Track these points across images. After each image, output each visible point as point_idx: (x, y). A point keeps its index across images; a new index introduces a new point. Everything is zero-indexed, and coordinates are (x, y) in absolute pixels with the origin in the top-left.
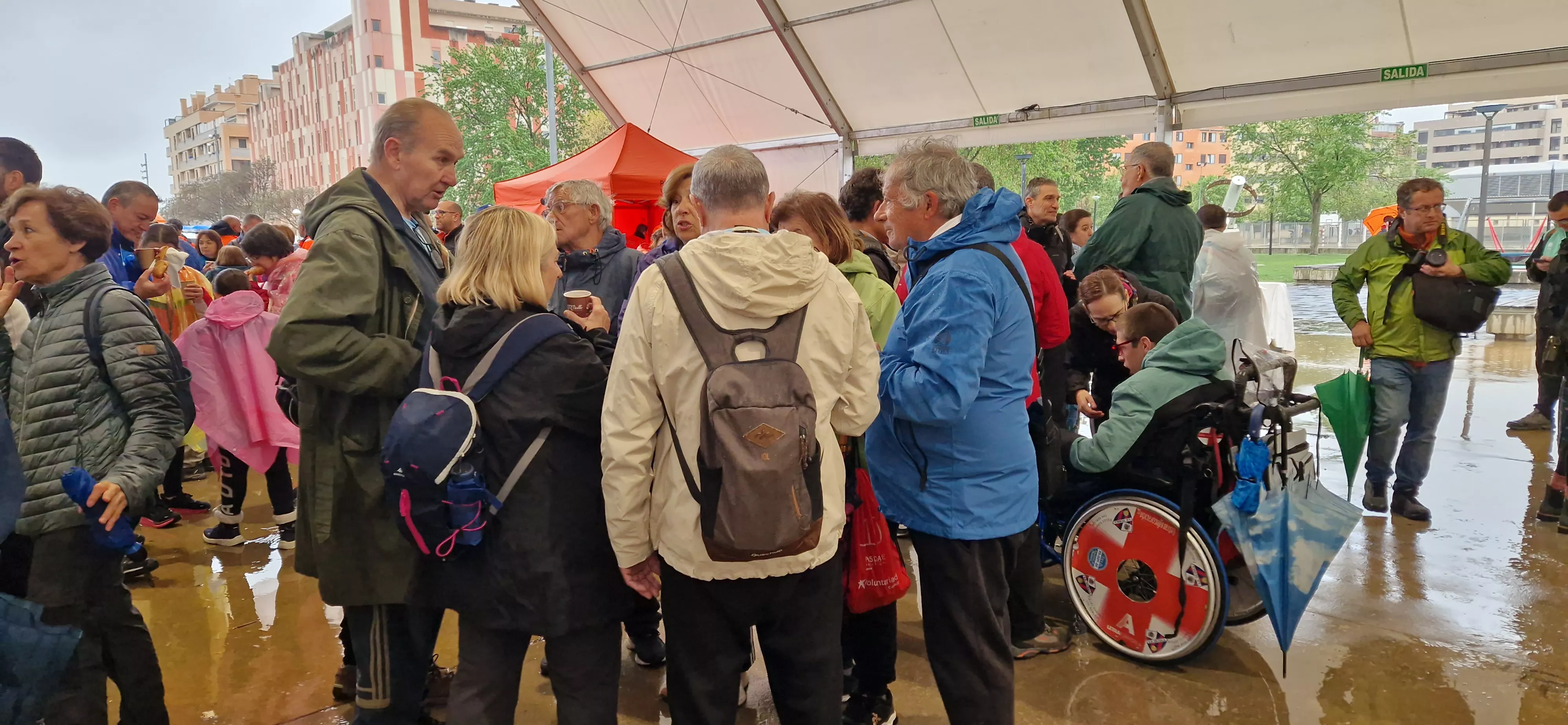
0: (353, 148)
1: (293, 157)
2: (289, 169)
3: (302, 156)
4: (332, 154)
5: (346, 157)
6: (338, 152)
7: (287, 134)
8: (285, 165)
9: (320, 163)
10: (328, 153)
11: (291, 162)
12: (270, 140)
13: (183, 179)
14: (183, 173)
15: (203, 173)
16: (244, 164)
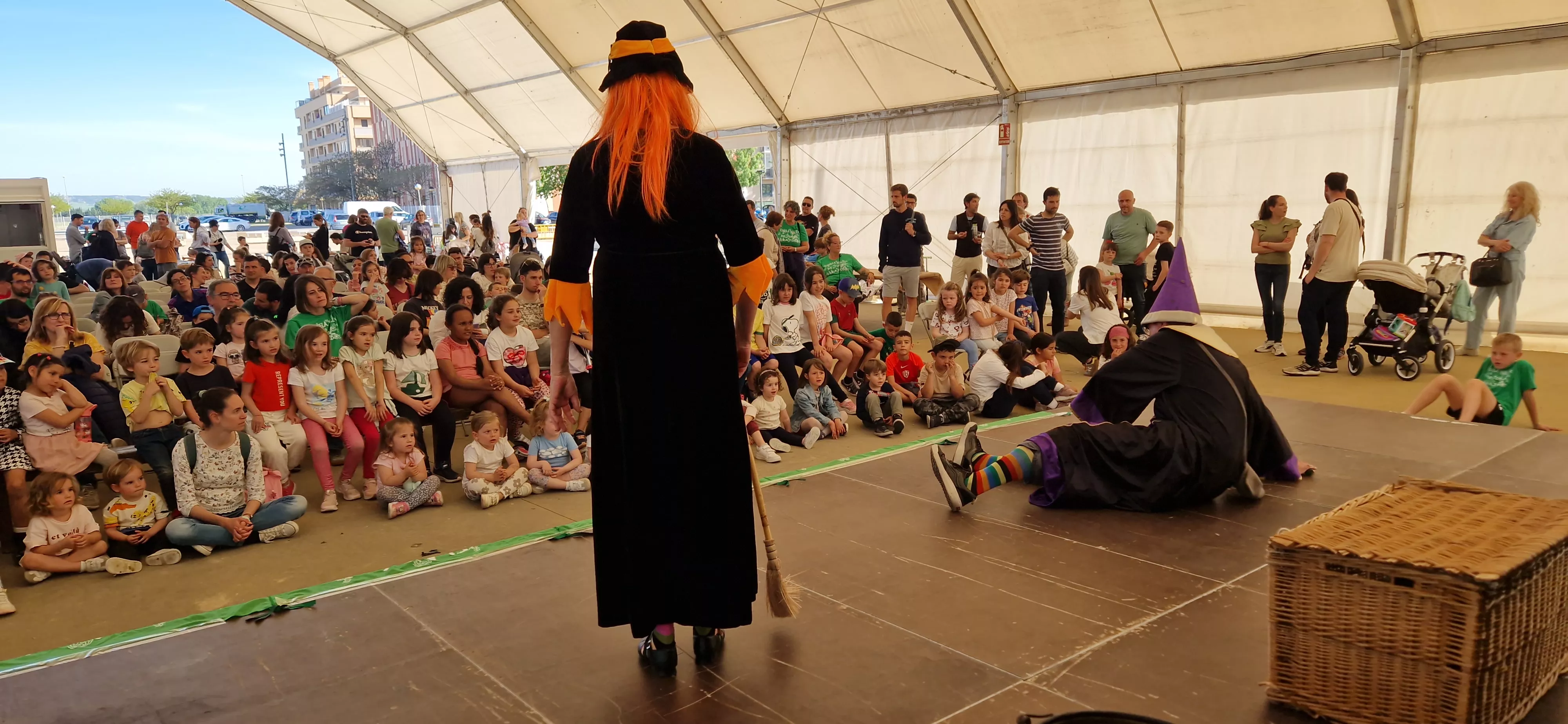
13: (313, 155)
14: (312, 150)
15: (331, 151)
16: (368, 142)
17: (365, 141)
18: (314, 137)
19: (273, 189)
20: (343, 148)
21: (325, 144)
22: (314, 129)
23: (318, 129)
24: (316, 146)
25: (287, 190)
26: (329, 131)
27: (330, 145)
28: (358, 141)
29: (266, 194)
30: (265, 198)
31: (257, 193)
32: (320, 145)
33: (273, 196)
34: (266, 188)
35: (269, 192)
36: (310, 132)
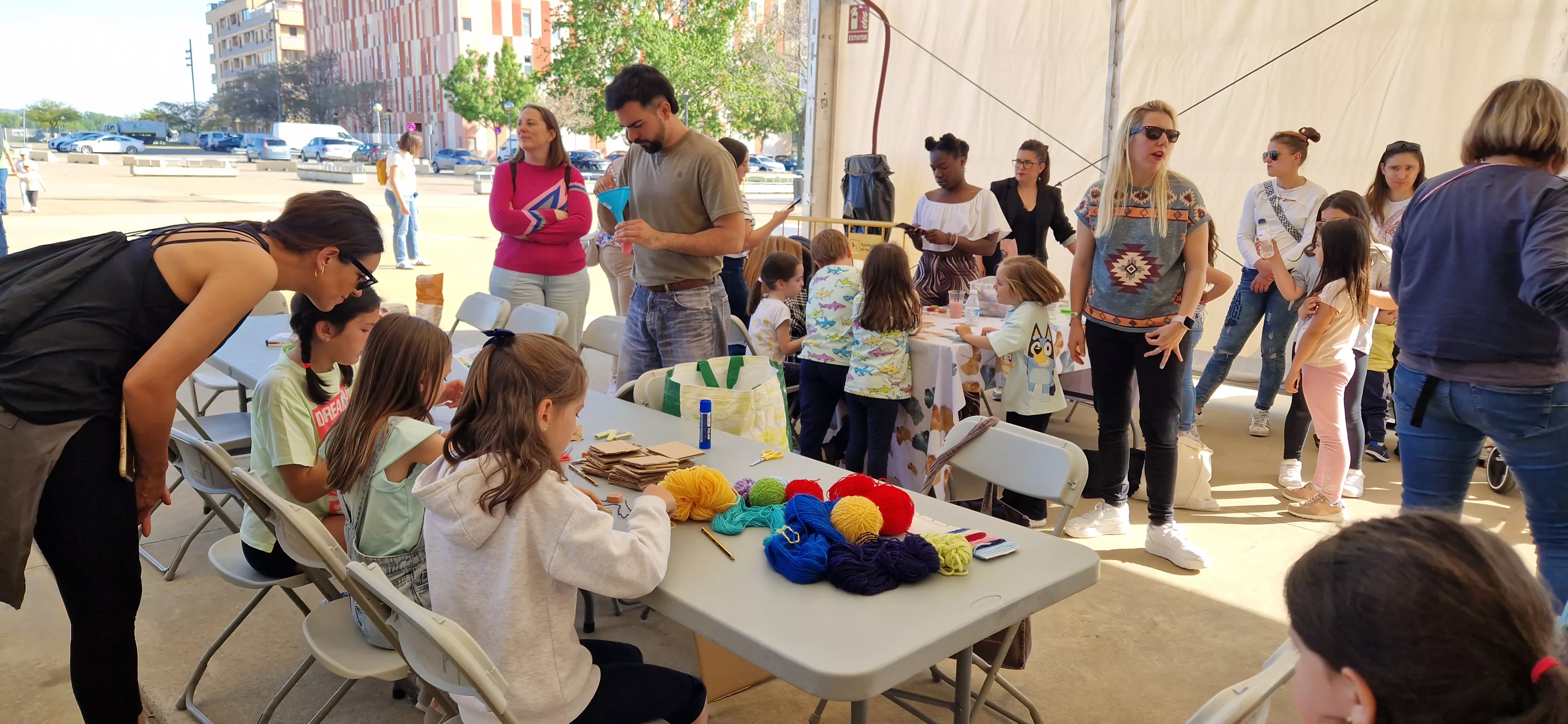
0: (428, 39)
1: (354, 46)
2: (350, 61)
3: (366, 45)
4: (402, 46)
5: (419, 50)
6: (409, 43)
7: (349, 23)
8: (344, 57)
9: (387, 55)
10: (397, 45)
11: (352, 53)
12: (327, 29)
13: (226, 68)
14: (226, 62)
15: (249, 63)
16: (298, 54)
17: (294, 53)
18: (228, 47)
19: (177, 106)
21: (242, 56)
22: (229, 37)
23: (235, 38)
24: (231, 58)
25: (194, 109)
27: (249, 57)
28: (286, 52)
29: (167, 111)
30: (164, 115)
31: (156, 109)
32: (236, 56)
33: (176, 114)
34: (167, 104)
35: (171, 109)
36: (224, 41)
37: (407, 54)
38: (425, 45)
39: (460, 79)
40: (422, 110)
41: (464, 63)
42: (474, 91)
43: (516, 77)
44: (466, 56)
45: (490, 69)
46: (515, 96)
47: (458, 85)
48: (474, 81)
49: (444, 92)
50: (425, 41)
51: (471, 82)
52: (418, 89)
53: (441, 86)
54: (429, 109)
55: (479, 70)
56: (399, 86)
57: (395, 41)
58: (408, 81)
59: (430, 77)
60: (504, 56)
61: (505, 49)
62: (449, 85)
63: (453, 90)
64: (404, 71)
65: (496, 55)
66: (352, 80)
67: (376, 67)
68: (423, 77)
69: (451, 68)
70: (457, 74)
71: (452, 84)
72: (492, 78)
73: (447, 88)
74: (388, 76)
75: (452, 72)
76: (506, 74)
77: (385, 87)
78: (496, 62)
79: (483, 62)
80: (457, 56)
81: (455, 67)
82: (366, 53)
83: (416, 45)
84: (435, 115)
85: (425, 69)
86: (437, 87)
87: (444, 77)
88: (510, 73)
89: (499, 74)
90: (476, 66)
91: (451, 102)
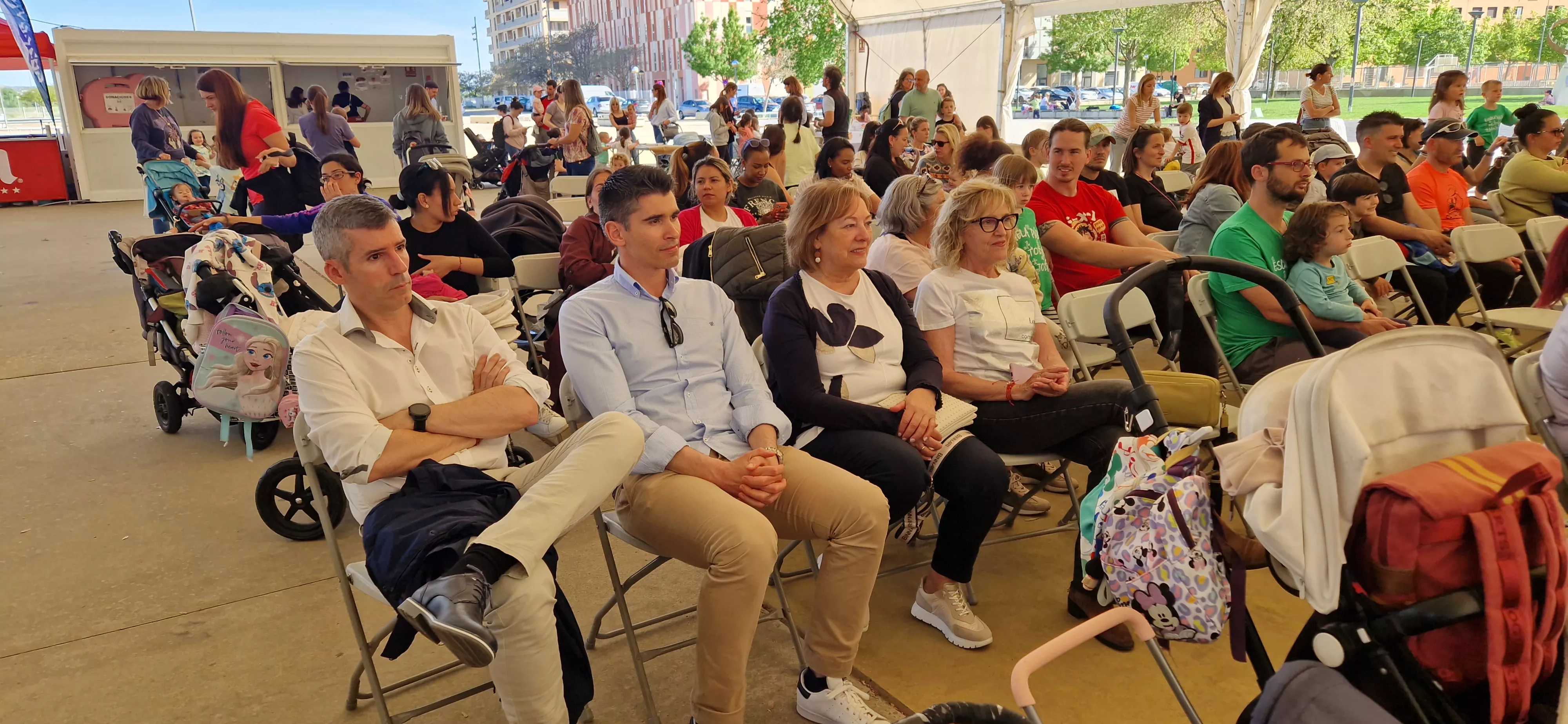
0: (670, 9)
1: (610, 18)
2: (606, 30)
3: (619, 16)
4: (648, 14)
5: (662, 18)
6: (654, 13)
8: (601, 27)
9: (636, 24)
10: (645, 14)
11: (608, 23)
13: (501, 40)
14: (500, 34)
15: (521, 36)
16: (560, 25)
17: (556, 24)
18: (502, 22)
19: (464, 75)
20: (534, 32)
21: (514, 28)
22: (502, 13)
23: (507, 13)
24: (505, 31)
25: (478, 77)
26: (518, 15)
27: (520, 29)
28: (551, 24)
32: (509, 29)
33: (464, 82)
36: (498, 16)
37: (652, 23)
38: (667, 15)
39: (696, 42)
40: (665, 69)
41: (699, 29)
42: (707, 51)
43: (739, 37)
44: (700, 22)
45: (719, 32)
46: (739, 54)
47: (694, 47)
48: (707, 42)
49: (683, 53)
50: (667, 10)
51: (704, 44)
52: (662, 51)
53: (680, 49)
54: (670, 67)
55: (711, 33)
56: (647, 50)
57: (642, 12)
58: (654, 44)
59: (672, 41)
60: (730, 20)
61: (731, 14)
62: (688, 48)
63: (691, 51)
64: (651, 35)
65: (724, 20)
66: (607, 45)
67: (628, 34)
68: (666, 41)
69: (688, 33)
70: (694, 38)
71: (690, 46)
72: (720, 39)
73: (686, 50)
74: (638, 42)
75: (690, 37)
76: (732, 35)
77: (635, 51)
78: (724, 25)
79: (714, 26)
80: (693, 22)
81: (692, 32)
82: (620, 23)
83: (660, 14)
84: (675, 72)
85: (667, 35)
86: (677, 50)
87: (683, 42)
88: (735, 35)
89: (726, 36)
90: (708, 30)
91: (689, 61)
